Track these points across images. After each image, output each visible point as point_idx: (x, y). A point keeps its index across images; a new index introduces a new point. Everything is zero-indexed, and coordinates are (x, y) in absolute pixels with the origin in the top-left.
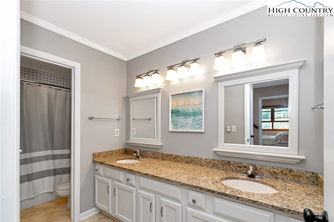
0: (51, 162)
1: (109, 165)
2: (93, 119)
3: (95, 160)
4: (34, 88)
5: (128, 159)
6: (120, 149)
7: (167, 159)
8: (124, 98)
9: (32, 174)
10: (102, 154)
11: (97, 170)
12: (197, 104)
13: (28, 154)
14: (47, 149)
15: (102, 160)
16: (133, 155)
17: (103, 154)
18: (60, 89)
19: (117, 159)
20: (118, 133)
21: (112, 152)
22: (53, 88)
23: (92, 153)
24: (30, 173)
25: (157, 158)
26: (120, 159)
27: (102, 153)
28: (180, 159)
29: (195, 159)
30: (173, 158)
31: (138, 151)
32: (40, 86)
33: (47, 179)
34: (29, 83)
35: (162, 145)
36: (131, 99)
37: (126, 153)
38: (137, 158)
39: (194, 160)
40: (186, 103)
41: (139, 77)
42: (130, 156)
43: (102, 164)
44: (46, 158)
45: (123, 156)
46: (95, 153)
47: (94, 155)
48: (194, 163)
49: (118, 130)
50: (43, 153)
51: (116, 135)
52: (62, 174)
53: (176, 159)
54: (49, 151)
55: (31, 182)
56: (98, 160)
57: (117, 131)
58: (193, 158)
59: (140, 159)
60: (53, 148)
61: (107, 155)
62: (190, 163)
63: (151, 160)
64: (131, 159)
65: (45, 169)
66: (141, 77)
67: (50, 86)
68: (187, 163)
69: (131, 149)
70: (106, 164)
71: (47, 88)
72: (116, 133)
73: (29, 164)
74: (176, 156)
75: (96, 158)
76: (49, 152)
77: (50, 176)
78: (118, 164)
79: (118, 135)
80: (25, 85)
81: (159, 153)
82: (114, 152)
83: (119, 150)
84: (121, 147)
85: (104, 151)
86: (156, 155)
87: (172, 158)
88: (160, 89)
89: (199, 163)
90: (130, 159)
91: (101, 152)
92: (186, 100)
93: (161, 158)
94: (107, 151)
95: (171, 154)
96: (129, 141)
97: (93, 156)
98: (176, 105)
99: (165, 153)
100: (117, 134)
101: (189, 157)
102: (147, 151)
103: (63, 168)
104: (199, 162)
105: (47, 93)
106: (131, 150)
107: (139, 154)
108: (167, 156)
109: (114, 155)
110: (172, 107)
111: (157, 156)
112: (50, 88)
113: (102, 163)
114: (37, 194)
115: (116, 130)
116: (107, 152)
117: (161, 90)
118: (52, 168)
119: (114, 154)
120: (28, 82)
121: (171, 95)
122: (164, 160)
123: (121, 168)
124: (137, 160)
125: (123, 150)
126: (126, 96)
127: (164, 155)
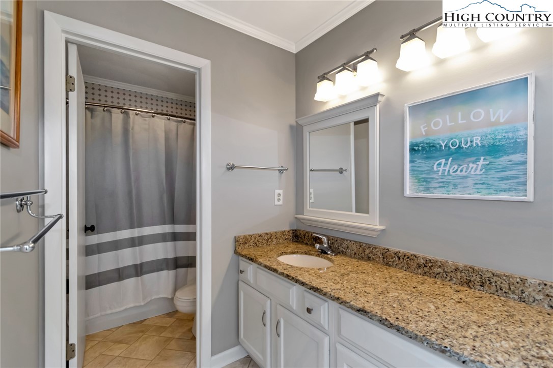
0: (170, 244)
1: (266, 267)
2: (235, 170)
3: (239, 250)
4: (145, 120)
5: (302, 253)
6: (285, 229)
7: (400, 266)
8: (291, 127)
9: (142, 264)
10: (251, 239)
11: (242, 272)
12: (502, 120)
13: (136, 230)
14: (164, 223)
15: (252, 252)
16: (313, 245)
17: (253, 239)
18: (182, 121)
19: (280, 252)
20: (281, 197)
21: (269, 236)
22: (174, 120)
23: (234, 236)
24: (139, 263)
25: (369, 258)
26: (286, 253)
27: (251, 236)
28: (439, 270)
29: (495, 279)
30: (418, 264)
31: (325, 239)
32: (153, 117)
33: (164, 273)
34: (137, 112)
35: (384, 230)
36: (306, 130)
37: (296, 240)
38: (322, 253)
39: (492, 280)
40: (460, 122)
41: (323, 78)
42: (305, 248)
43: (250, 262)
44: (163, 238)
45: (292, 247)
46: (239, 237)
47: (236, 240)
48: (494, 288)
49: (281, 192)
50: (158, 229)
51: (277, 203)
52: (188, 267)
53: (426, 269)
54: (167, 225)
55: (139, 278)
56: (244, 253)
57: (279, 195)
58: (490, 275)
59: (329, 256)
60: (173, 222)
61: (261, 241)
62: (479, 287)
63: (354, 261)
64: (309, 254)
65: (161, 256)
66: (327, 77)
67: (169, 117)
68: (467, 284)
69: (307, 232)
70: (260, 264)
71: (164, 119)
72: (276, 197)
73: (137, 248)
74: (427, 261)
75: (240, 248)
76: (167, 229)
77: (168, 269)
78: (284, 266)
79: (281, 203)
80: (131, 116)
81: (375, 248)
82: (273, 235)
83: (283, 233)
84: (286, 227)
85: (254, 233)
86: (367, 251)
87: (414, 265)
88: (377, 95)
89: (513, 292)
90: (306, 253)
91: (249, 236)
92: (460, 114)
93: (381, 259)
94: (260, 232)
95: (412, 253)
96: (303, 215)
97: (236, 242)
98: (425, 131)
99: (394, 249)
100: (279, 200)
101: (473, 269)
102: (343, 240)
103: (188, 257)
104: (512, 288)
105: (164, 129)
106: (307, 235)
107: (325, 246)
108: (399, 258)
109: (274, 243)
110: (412, 137)
111: (370, 255)
112: (169, 119)
113: (252, 260)
114: (149, 300)
115: (277, 192)
116: (260, 236)
117: (380, 98)
118: (171, 255)
119: (274, 240)
120: (136, 110)
121: (409, 107)
122: (390, 266)
123: (293, 278)
124: (322, 257)
125: (291, 232)
126: (294, 124)
127: (390, 255)
